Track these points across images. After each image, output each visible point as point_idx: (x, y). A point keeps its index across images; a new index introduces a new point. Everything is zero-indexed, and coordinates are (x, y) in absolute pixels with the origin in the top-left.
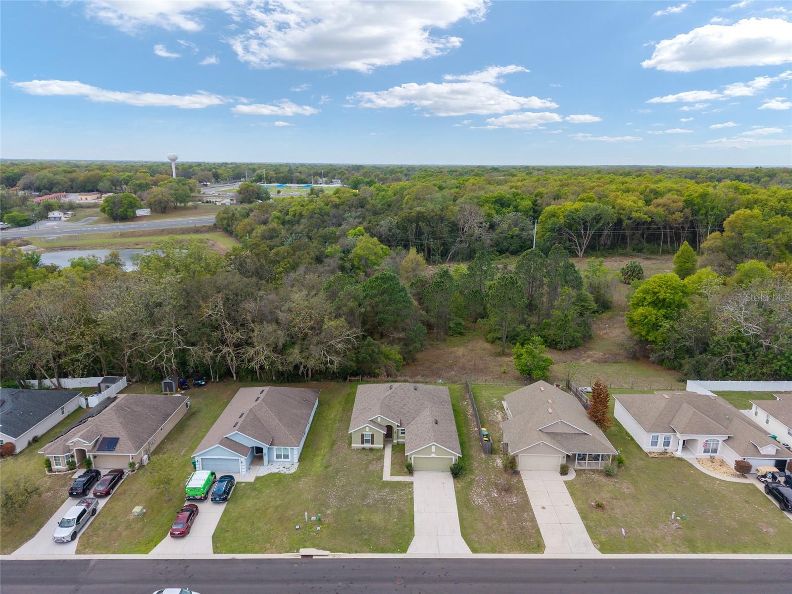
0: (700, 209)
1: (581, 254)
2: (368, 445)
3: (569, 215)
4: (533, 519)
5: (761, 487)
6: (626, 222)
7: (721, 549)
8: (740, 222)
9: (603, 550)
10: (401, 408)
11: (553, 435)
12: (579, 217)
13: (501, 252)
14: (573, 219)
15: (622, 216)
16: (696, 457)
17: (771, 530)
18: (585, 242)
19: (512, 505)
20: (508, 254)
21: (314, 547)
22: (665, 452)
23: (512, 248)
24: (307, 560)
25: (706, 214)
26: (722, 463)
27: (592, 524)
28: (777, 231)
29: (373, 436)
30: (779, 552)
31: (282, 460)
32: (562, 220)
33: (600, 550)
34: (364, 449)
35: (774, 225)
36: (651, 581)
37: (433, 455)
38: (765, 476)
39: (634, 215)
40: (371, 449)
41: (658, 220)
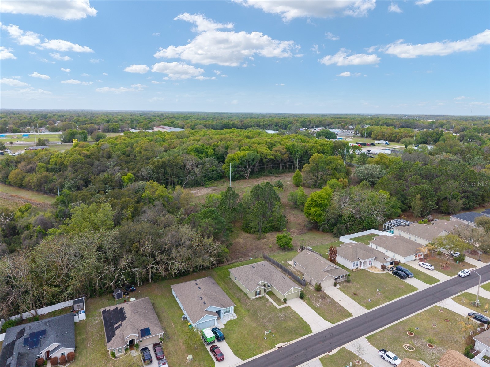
0: (292, 152)
1: (247, 177)
2: (258, 296)
3: (242, 159)
4: (340, 306)
5: (391, 273)
6: (265, 160)
7: (396, 297)
8: (317, 159)
9: (368, 309)
10: (264, 275)
11: (327, 271)
12: (246, 160)
13: (209, 180)
14: (244, 161)
15: (263, 157)
16: (366, 267)
17: (403, 286)
18: (249, 171)
19: (330, 303)
20: (213, 181)
21: (279, 343)
22: (357, 268)
23: (214, 177)
24: (281, 349)
25: (295, 154)
26: (375, 268)
27: (358, 301)
28: (331, 163)
29: (260, 291)
30: (409, 293)
31: (227, 314)
32: (238, 162)
33: (367, 309)
34: (257, 298)
35: (330, 160)
36: (388, 314)
37: (293, 292)
38: (390, 269)
39: (269, 157)
40: (260, 297)
41: (279, 159)
